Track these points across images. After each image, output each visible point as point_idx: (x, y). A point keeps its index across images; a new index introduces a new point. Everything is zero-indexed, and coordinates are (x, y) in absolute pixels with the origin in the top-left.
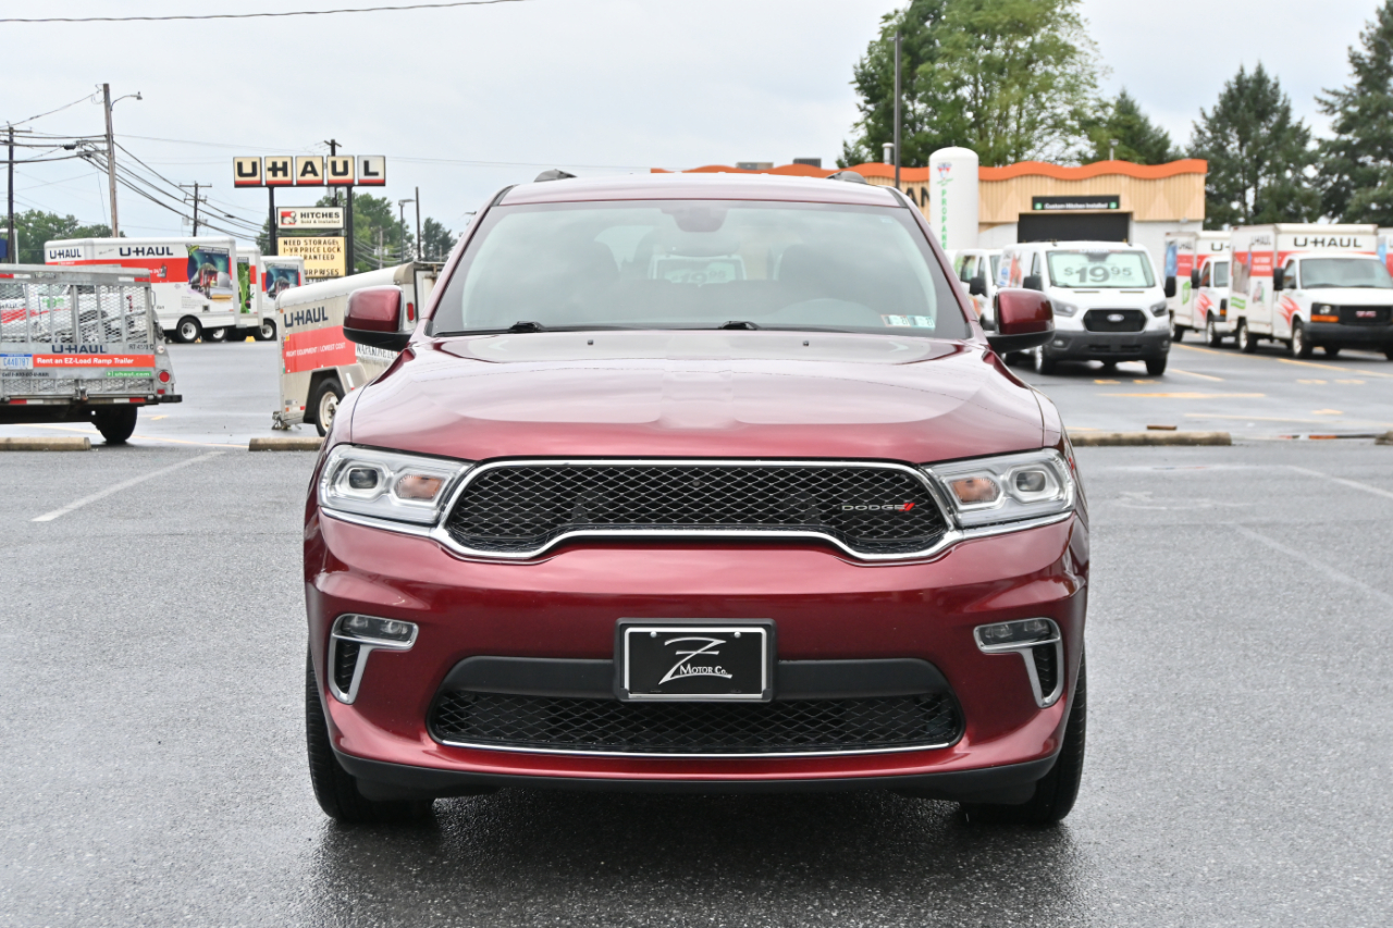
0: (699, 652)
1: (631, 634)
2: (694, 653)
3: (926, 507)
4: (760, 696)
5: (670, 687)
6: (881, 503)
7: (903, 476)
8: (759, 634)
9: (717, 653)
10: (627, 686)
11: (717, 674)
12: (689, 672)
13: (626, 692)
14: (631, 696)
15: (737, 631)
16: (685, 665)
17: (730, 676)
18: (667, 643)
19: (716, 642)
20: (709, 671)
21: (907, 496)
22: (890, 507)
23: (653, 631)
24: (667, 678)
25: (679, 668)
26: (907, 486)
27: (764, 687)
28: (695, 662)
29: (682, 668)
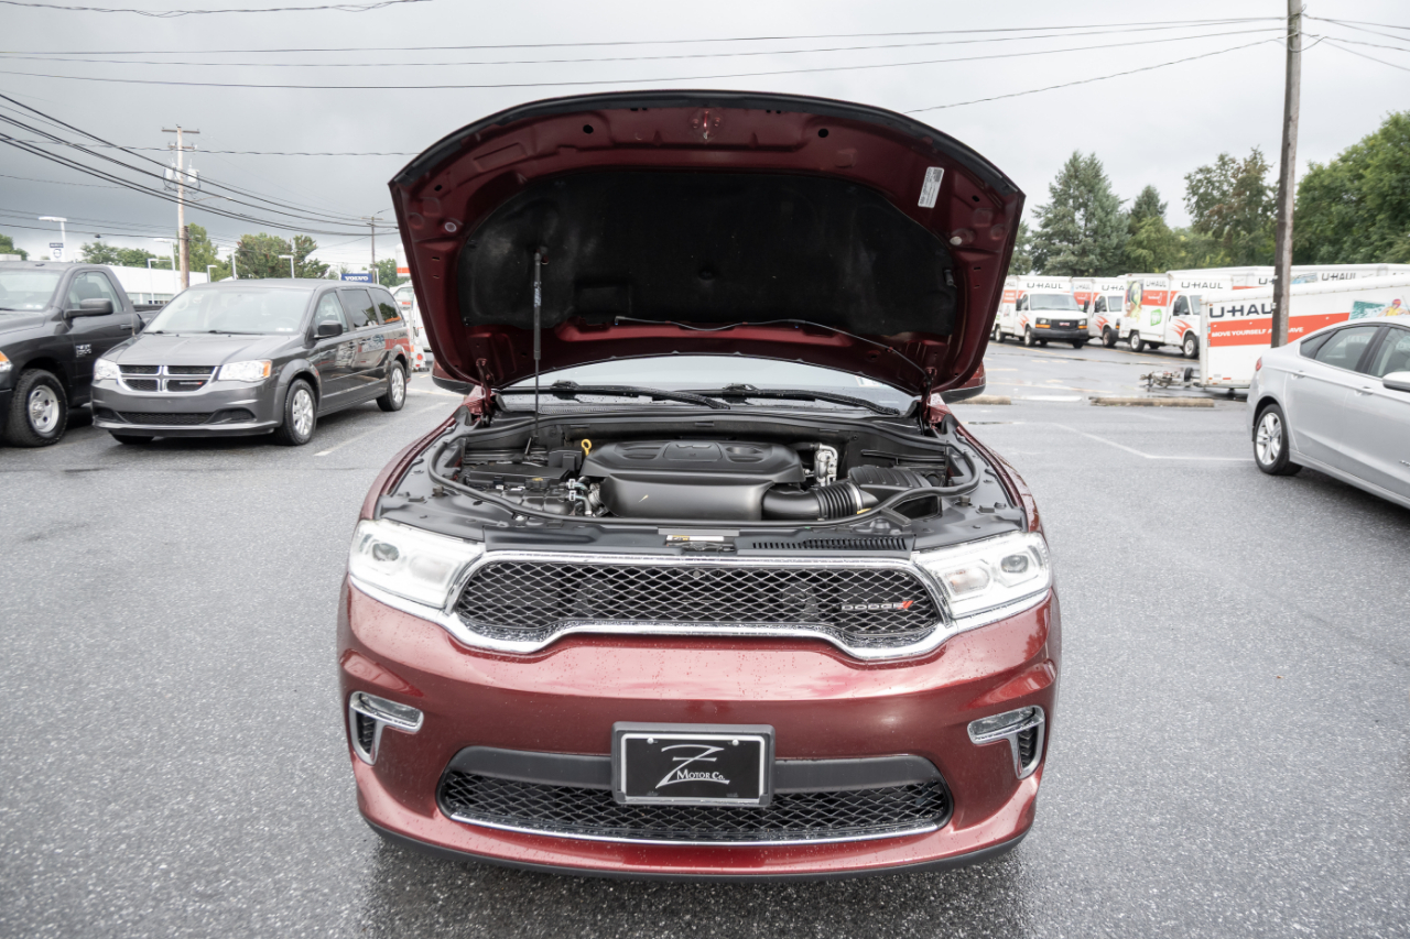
0: (697, 758)
1: (628, 740)
2: (691, 760)
3: (924, 603)
4: (757, 801)
5: (665, 791)
6: (881, 602)
7: (903, 575)
8: (758, 743)
9: (714, 759)
10: (624, 789)
11: (715, 779)
12: (686, 777)
13: (622, 797)
14: (628, 798)
15: (735, 740)
16: (682, 770)
17: (727, 782)
18: (663, 750)
19: (713, 749)
20: (706, 777)
21: (906, 594)
22: (889, 606)
23: (651, 738)
24: (664, 782)
25: (676, 773)
26: (907, 584)
27: (761, 792)
28: (693, 767)
29: (679, 773)
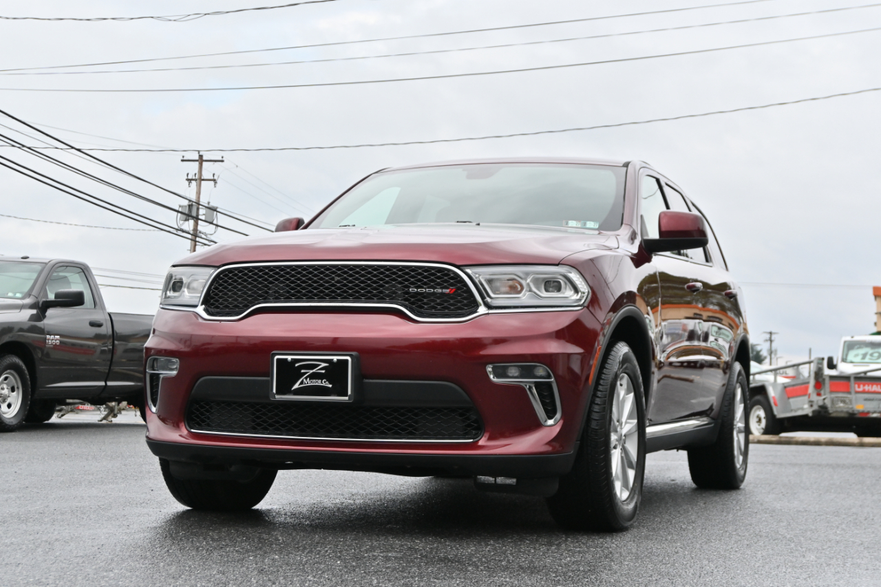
0: (314, 370)
1: (278, 360)
2: (311, 371)
3: (465, 292)
4: (347, 398)
5: (297, 392)
6: (434, 288)
7: (450, 273)
8: (347, 361)
9: (323, 371)
10: (274, 391)
11: (324, 384)
12: (309, 383)
13: (274, 395)
14: (277, 397)
15: (335, 358)
16: (306, 378)
17: (330, 386)
18: (297, 365)
19: (324, 365)
20: (318, 383)
21: (452, 285)
22: (440, 291)
23: (289, 358)
24: (296, 386)
25: (303, 381)
26: (452, 278)
27: (349, 393)
29: (305, 380)
